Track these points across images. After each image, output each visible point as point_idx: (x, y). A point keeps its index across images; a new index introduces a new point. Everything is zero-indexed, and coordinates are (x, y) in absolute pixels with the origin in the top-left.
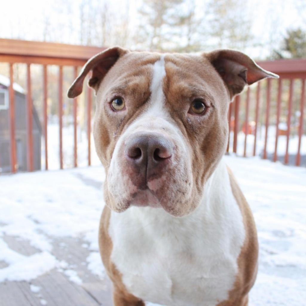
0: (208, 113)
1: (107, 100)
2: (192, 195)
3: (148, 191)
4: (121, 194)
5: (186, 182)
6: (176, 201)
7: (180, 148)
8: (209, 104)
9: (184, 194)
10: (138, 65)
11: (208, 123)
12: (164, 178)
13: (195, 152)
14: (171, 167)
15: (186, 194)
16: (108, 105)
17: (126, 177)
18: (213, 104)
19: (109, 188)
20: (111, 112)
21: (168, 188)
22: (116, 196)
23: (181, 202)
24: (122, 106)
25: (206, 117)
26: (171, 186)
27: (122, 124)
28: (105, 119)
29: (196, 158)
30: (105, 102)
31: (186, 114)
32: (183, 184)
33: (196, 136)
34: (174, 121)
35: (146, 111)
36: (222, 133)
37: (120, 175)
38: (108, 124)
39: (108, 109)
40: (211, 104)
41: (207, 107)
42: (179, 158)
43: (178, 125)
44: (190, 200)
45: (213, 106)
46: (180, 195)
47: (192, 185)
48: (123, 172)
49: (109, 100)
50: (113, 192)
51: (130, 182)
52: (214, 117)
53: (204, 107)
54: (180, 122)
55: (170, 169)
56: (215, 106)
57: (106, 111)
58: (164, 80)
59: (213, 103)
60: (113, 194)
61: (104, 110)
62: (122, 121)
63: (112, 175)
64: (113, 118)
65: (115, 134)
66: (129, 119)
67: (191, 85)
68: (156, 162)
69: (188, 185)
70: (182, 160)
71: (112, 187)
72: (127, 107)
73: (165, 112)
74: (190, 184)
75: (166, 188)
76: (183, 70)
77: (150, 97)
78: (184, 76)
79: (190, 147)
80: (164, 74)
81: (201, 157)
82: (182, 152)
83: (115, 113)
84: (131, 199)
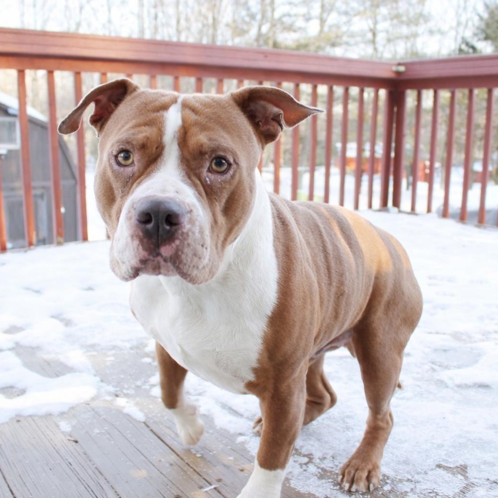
0: (231, 172)
1: (112, 153)
2: (210, 260)
3: (159, 258)
4: (129, 261)
5: (202, 246)
6: (192, 266)
7: (195, 211)
8: (232, 161)
9: (200, 258)
10: (149, 111)
11: (229, 182)
12: (177, 242)
13: (214, 215)
14: (185, 231)
15: (202, 259)
16: (113, 158)
17: (136, 242)
18: (237, 161)
19: (116, 255)
20: (116, 167)
21: (182, 253)
22: (124, 263)
23: (198, 267)
24: (131, 161)
25: (228, 176)
26: (186, 250)
27: (130, 182)
28: (109, 173)
29: (215, 221)
30: (109, 155)
31: (204, 172)
32: (199, 247)
33: (216, 198)
34: (190, 182)
35: (158, 169)
36: (248, 191)
37: (129, 239)
38: (112, 179)
39: (113, 163)
40: (235, 161)
41: (230, 165)
42: (194, 221)
43: (195, 185)
44: (207, 265)
45: (237, 164)
46: (196, 259)
47: (209, 249)
48: (132, 236)
49: (115, 153)
50: (120, 258)
51: (140, 247)
52: (237, 176)
53: (226, 164)
54: (198, 182)
55: (183, 233)
56: (239, 163)
57: (110, 165)
58: (179, 131)
59: (237, 159)
60: (119, 261)
61: (108, 163)
62: (130, 178)
63: (119, 240)
64: (119, 174)
65: (122, 192)
66: (139, 177)
67: (210, 139)
68: (168, 228)
69: (205, 250)
70: (197, 223)
71: (120, 252)
72: (136, 163)
73: (180, 170)
74: (206, 248)
75: (180, 253)
76: (202, 120)
77: (164, 152)
78: (204, 128)
79: (208, 210)
80: (179, 122)
81: (221, 219)
82: (198, 215)
83: (122, 169)
84: (140, 266)
